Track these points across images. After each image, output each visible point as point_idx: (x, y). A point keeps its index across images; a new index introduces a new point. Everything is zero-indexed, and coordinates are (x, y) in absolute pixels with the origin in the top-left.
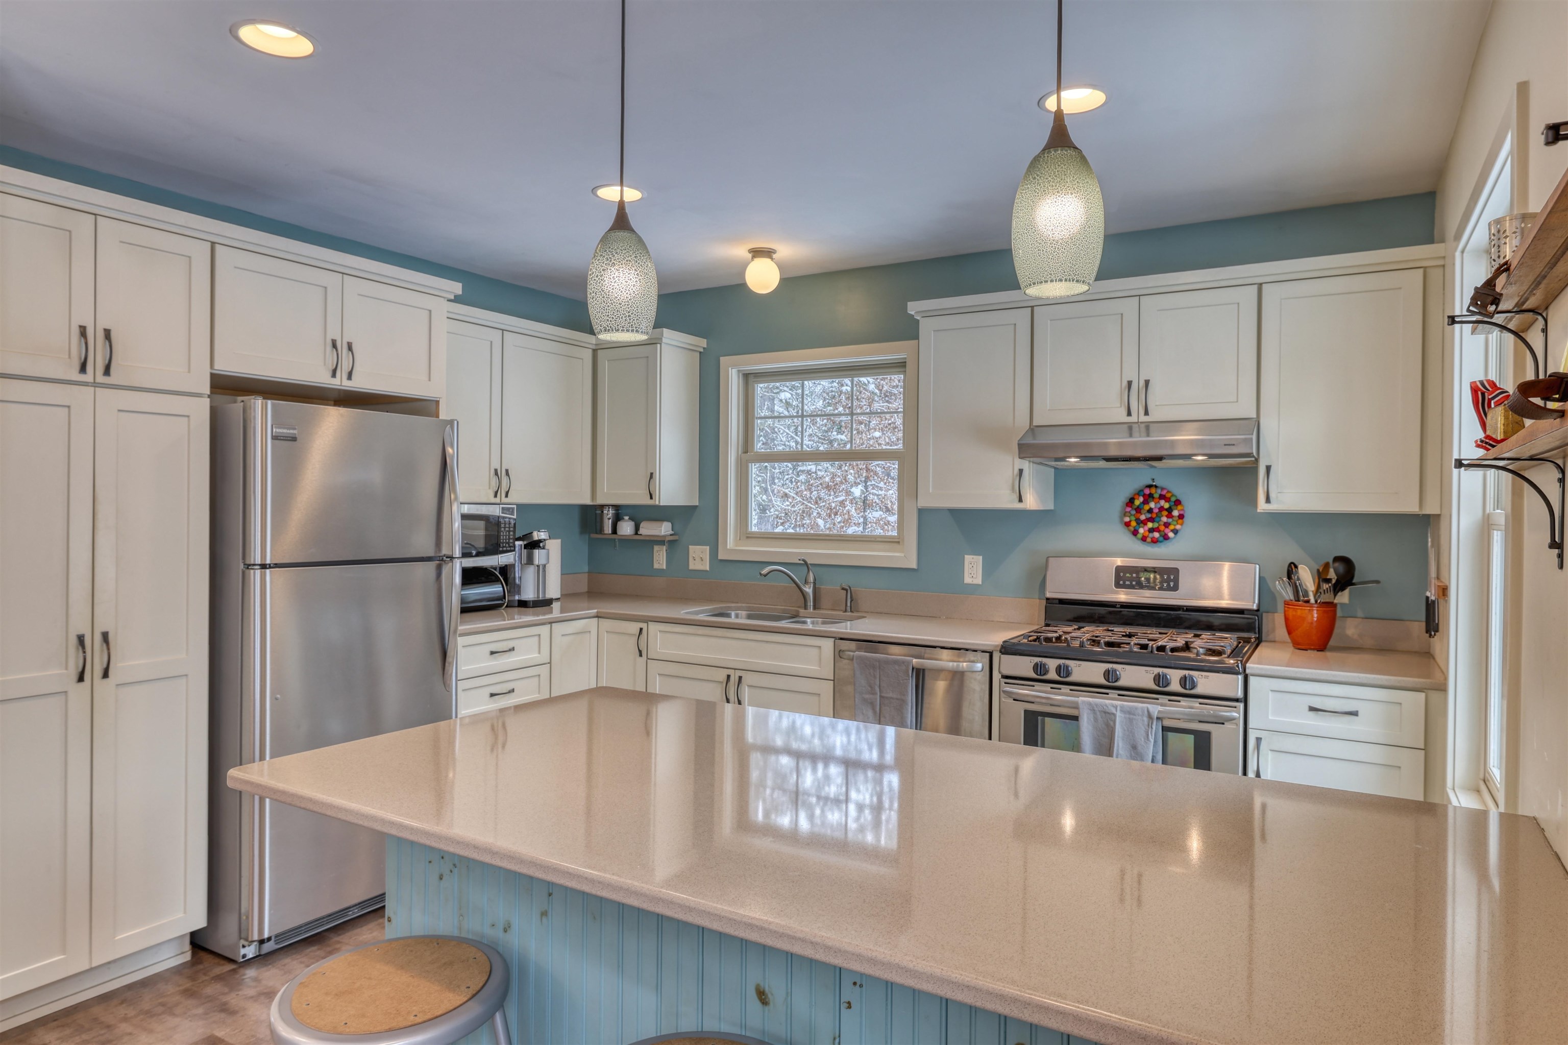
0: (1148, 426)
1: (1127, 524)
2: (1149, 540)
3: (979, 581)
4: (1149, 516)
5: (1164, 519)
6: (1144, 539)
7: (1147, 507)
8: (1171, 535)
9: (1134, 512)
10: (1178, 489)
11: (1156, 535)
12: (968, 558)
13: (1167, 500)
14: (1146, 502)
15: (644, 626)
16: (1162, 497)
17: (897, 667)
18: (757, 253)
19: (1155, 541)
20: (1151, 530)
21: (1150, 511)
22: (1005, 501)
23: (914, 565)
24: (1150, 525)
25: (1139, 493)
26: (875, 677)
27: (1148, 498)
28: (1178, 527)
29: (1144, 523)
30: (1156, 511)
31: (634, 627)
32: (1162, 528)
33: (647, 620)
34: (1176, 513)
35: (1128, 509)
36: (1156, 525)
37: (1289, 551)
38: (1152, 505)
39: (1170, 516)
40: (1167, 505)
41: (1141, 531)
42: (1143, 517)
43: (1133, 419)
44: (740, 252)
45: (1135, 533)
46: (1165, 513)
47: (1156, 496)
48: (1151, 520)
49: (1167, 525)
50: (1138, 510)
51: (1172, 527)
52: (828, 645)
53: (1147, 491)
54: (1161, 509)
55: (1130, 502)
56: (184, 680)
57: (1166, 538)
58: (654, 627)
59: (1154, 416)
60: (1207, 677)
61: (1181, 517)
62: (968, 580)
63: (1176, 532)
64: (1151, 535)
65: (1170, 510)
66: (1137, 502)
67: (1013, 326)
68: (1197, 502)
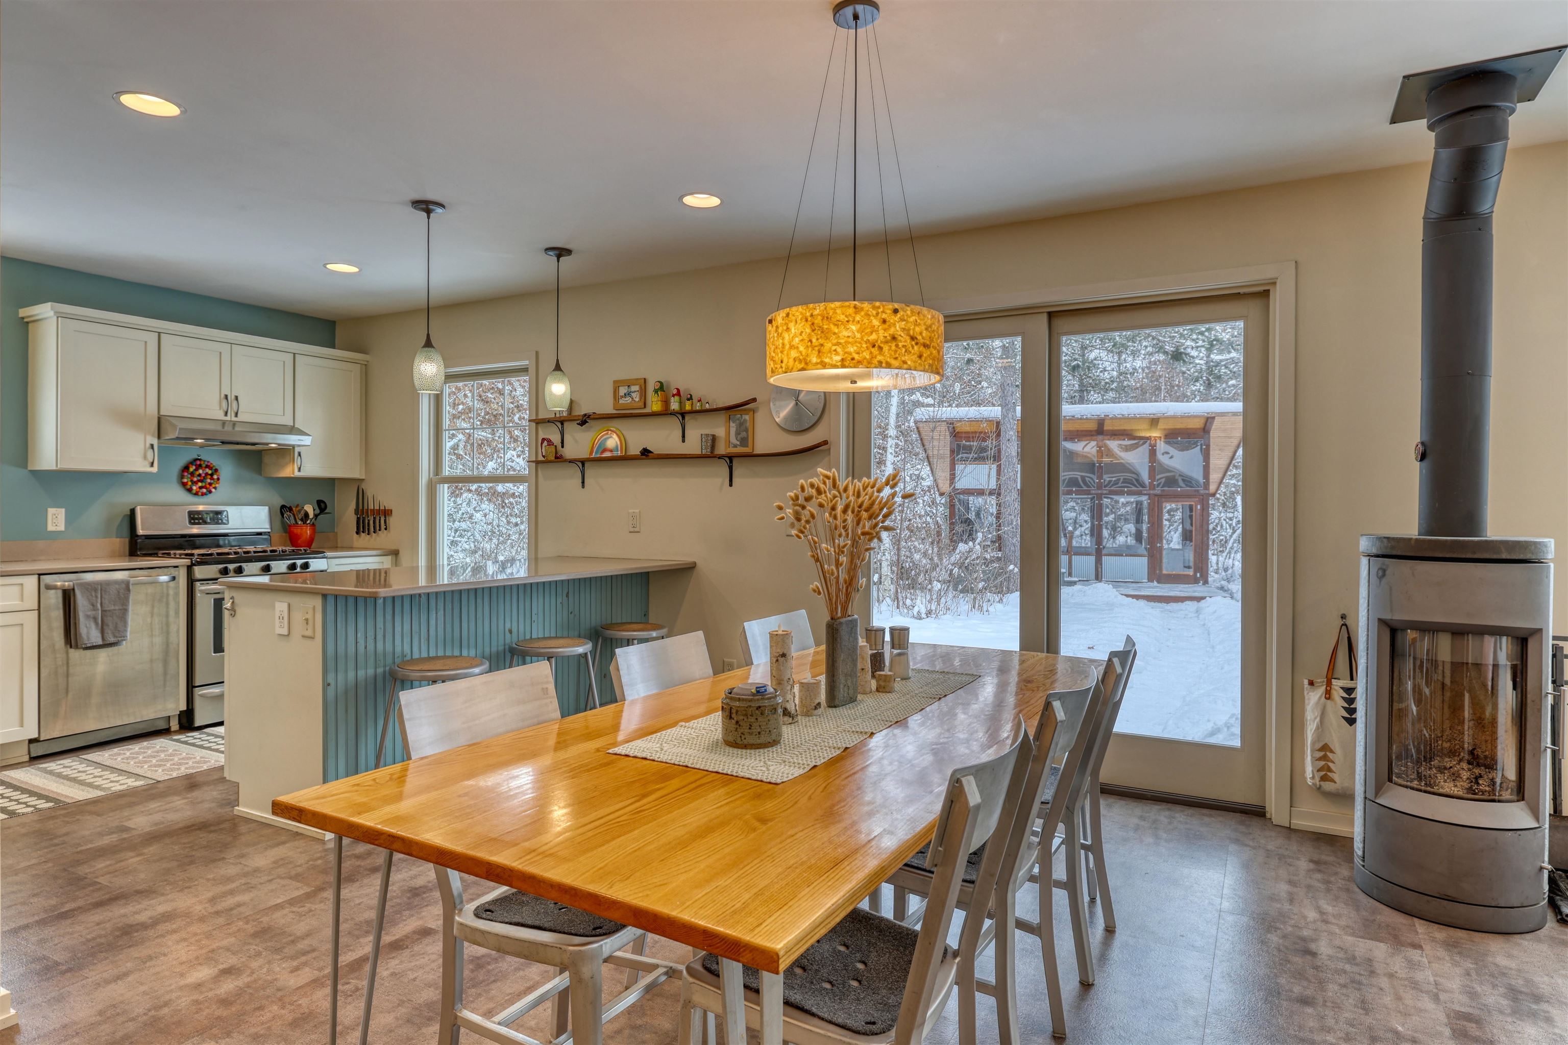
0: (234, 424)
1: (184, 484)
2: (200, 494)
3: (62, 527)
4: (199, 478)
5: (209, 481)
6: (196, 494)
7: (197, 473)
8: (213, 490)
9: (189, 476)
10: (216, 463)
11: (204, 490)
12: (51, 511)
13: (210, 468)
14: (196, 470)
16: (207, 467)
17: (117, 586)
19: (203, 494)
20: (201, 488)
21: (200, 475)
24: (200, 484)
25: (192, 463)
26: (96, 597)
27: (199, 467)
28: (217, 485)
29: (196, 483)
30: (203, 475)
32: (208, 486)
34: (215, 477)
35: (186, 474)
36: (204, 484)
38: (201, 471)
39: (212, 479)
40: (210, 472)
41: (194, 488)
42: (195, 479)
43: (228, 418)
45: (190, 490)
46: (209, 477)
47: (204, 466)
48: (201, 481)
49: (210, 484)
50: (192, 474)
51: (214, 486)
52: (31, 583)
53: (198, 462)
54: (207, 474)
55: (186, 468)
57: (210, 492)
59: (240, 419)
61: (218, 479)
62: (51, 528)
63: (215, 488)
64: (201, 491)
65: (212, 475)
66: (192, 469)
67: (144, 343)
68: (227, 470)
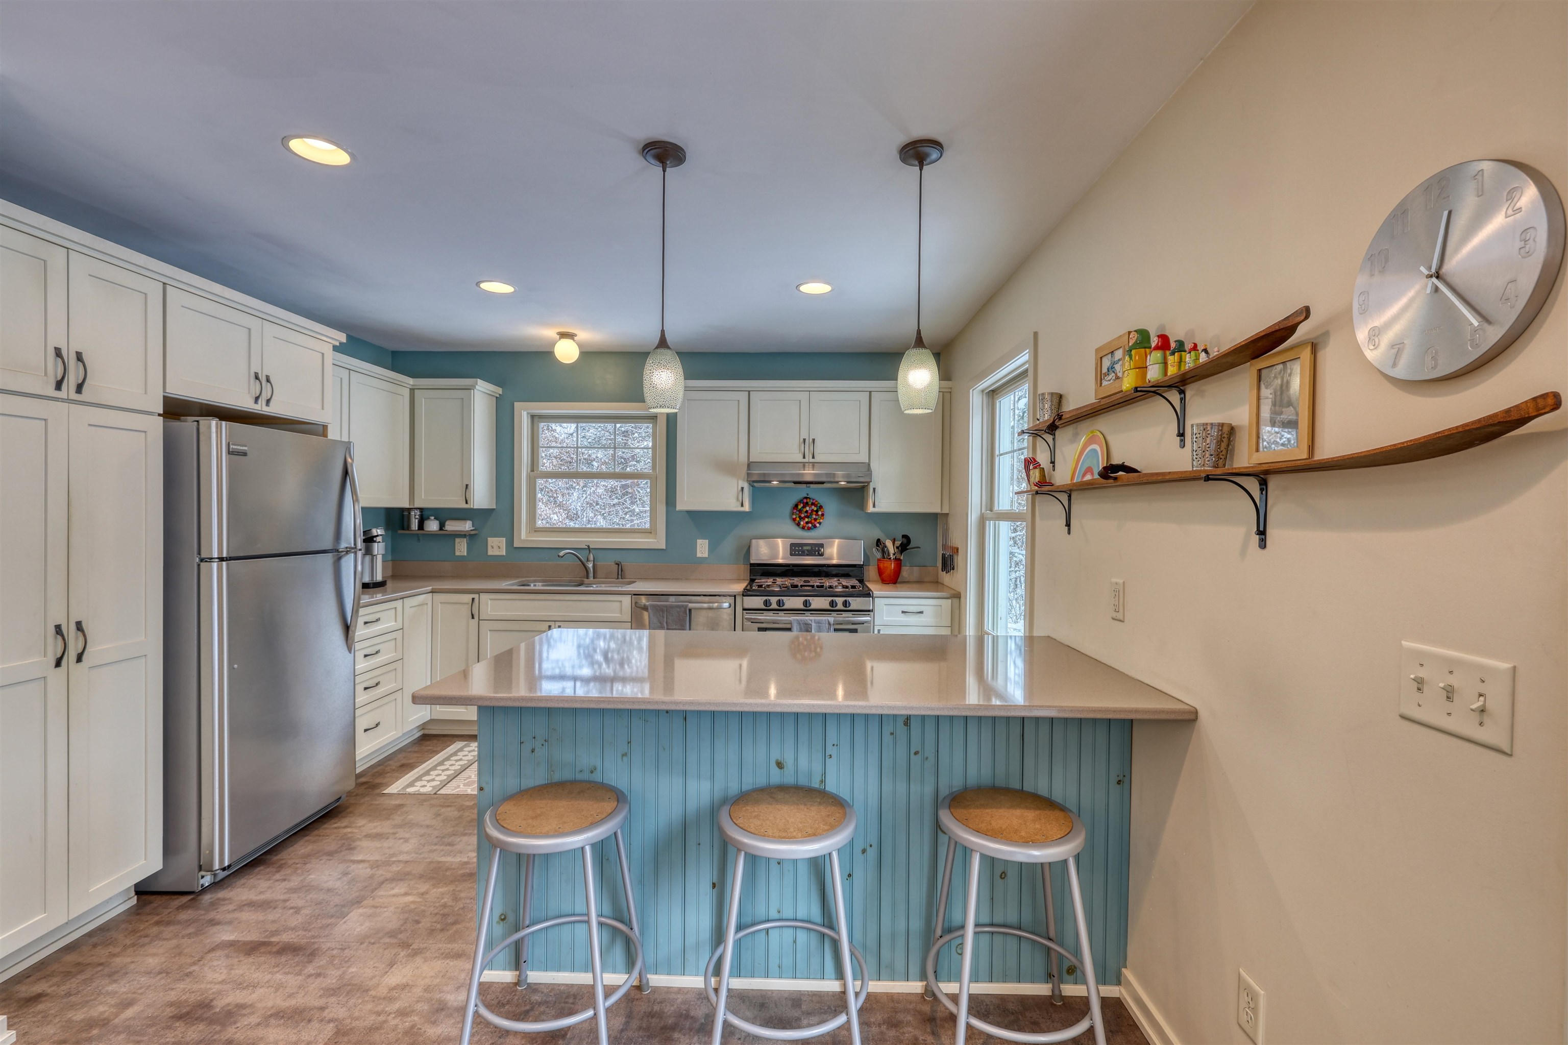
0: (812, 464)
1: (794, 520)
2: (806, 528)
3: (706, 555)
4: (806, 514)
5: (814, 516)
6: (803, 528)
7: (805, 510)
8: (818, 525)
9: (798, 513)
10: (821, 499)
11: (810, 525)
12: (699, 542)
13: (816, 506)
14: (804, 507)
15: (476, 596)
16: (813, 504)
17: (678, 609)
18: (563, 335)
19: (809, 529)
20: (807, 523)
21: (807, 512)
22: (734, 506)
23: (664, 548)
24: (807, 520)
25: (800, 502)
26: (663, 617)
27: (806, 504)
28: (821, 521)
29: (804, 518)
30: (810, 512)
31: (467, 598)
32: (813, 521)
33: (479, 592)
34: (820, 513)
35: (795, 511)
36: (810, 520)
37: (877, 533)
38: (808, 508)
39: (817, 515)
40: (815, 509)
41: (802, 523)
42: (803, 515)
43: (806, 460)
44: (550, 333)
45: (798, 524)
46: (814, 513)
47: (810, 503)
48: (807, 517)
49: (815, 520)
50: (800, 511)
51: (818, 521)
52: (627, 600)
53: (805, 501)
54: (813, 510)
55: (796, 506)
56: (143, 660)
57: (815, 527)
58: (484, 597)
59: (817, 459)
60: (856, 600)
61: (823, 515)
62: (699, 555)
63: (820, 523)
64: (807, 525)
65: (817, 511)
66: (800, 507)
67: (737, 402)
68: (831, 506)
